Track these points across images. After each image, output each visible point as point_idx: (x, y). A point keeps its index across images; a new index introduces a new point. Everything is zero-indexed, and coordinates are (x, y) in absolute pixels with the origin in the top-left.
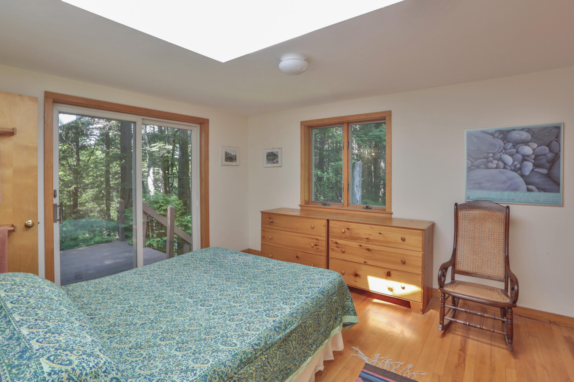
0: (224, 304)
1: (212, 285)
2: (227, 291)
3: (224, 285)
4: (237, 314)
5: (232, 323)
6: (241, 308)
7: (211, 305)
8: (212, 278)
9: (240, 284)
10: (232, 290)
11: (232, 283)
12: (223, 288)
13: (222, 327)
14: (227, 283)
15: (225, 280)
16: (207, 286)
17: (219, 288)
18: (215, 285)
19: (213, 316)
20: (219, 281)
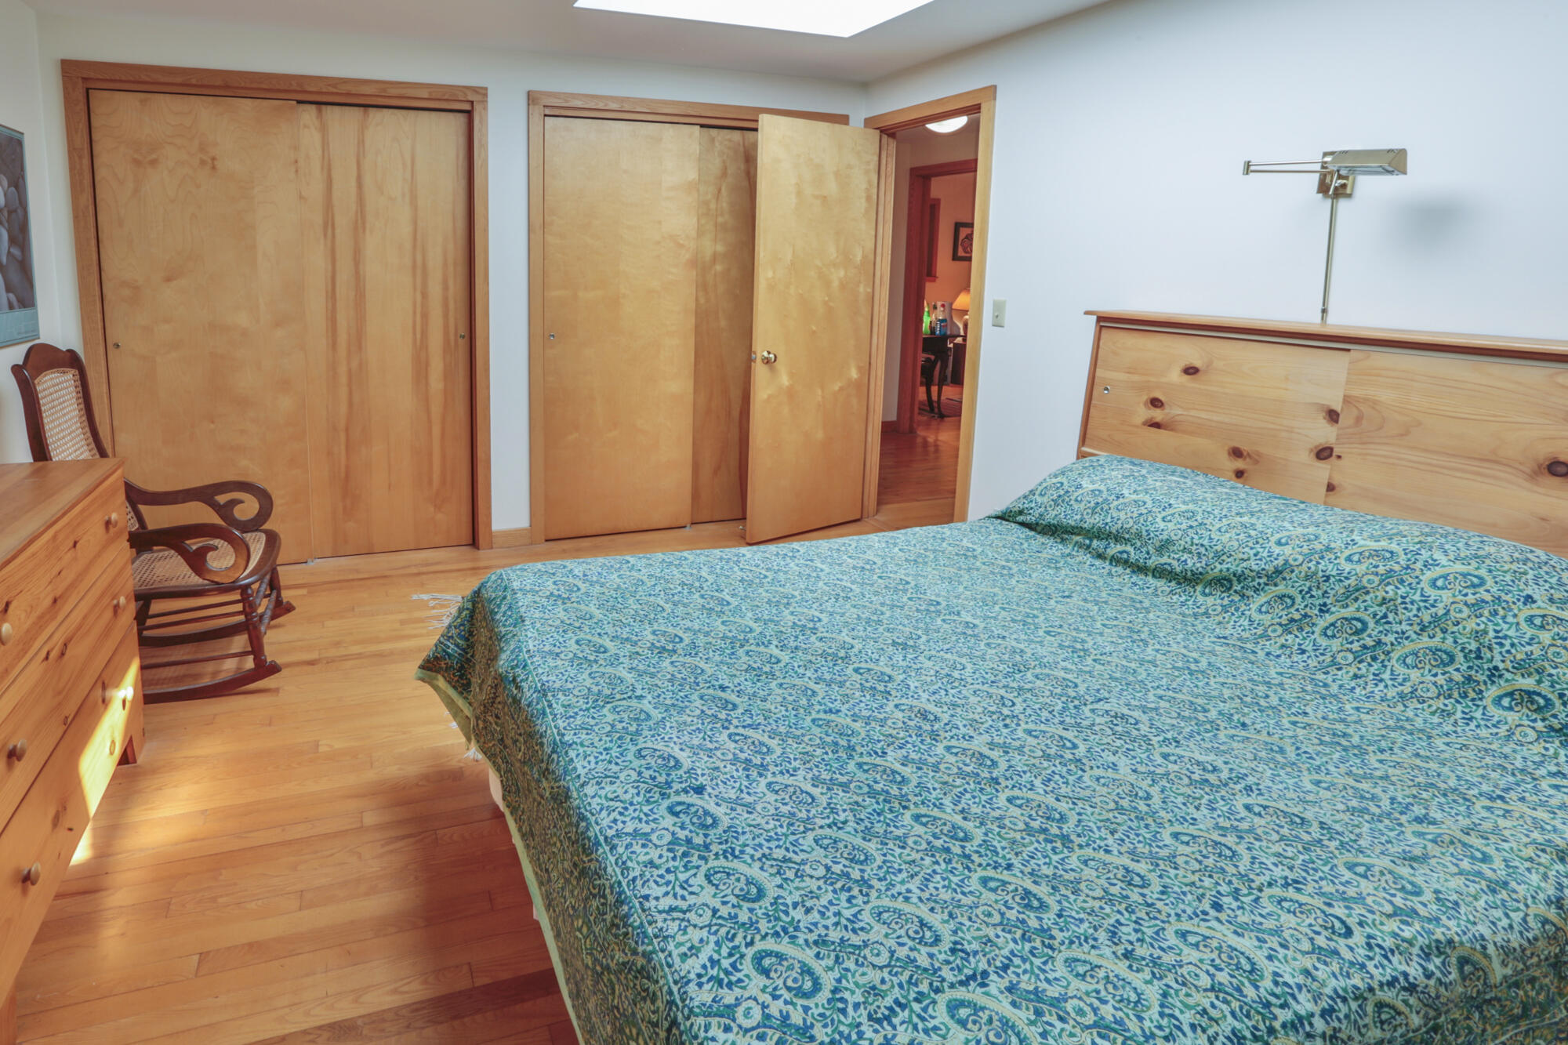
0: (876, 594)
1: (905, 646)
2: (859, 618)
3: (861, 634)
4: (854, 567)
5: (871, 558)
6: (840, 576)
7: (910, 599)
8: (902, 677)
9: (811, 625)
10: (843, 615)
11: (834, 636)
12: (869, 629)
13: (892, 558)
14: (851, 641)
15: (852, 652)
16: (922, 647)
17: (881, 629)
18: (894, 644)
19: (909, 579)
20: (876, 656)
